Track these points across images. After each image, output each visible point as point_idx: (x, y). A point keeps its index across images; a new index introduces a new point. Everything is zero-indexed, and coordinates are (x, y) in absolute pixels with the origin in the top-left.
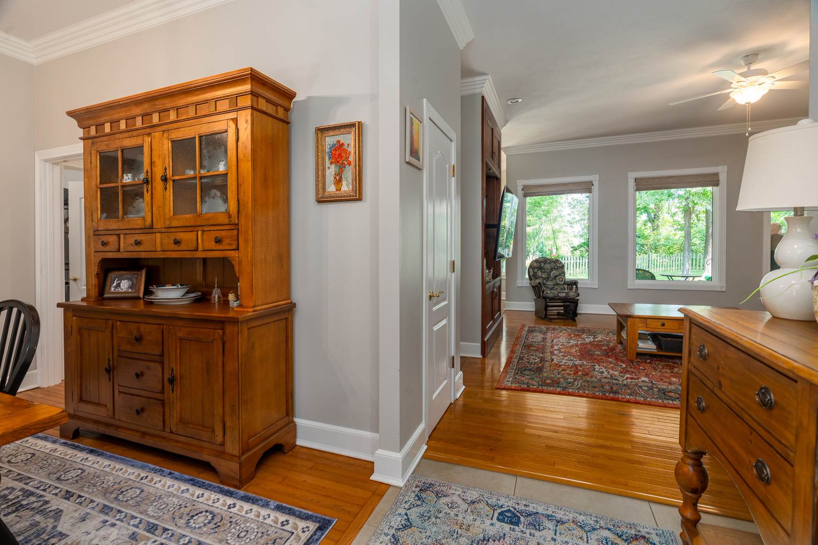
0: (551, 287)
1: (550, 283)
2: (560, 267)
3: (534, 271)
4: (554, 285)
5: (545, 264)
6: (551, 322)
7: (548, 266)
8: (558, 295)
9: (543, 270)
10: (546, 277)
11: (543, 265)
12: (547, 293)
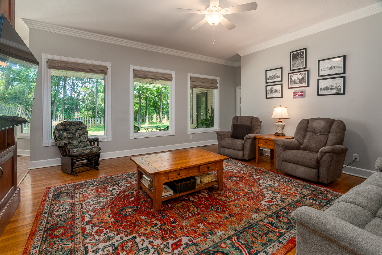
0: (76, 144)
1: (75, 142)
2: (83, 128)
3: (59, 133)
4: (79, 143)
5: (70, 126)
6: (77, 176)
7: (73, 128)
8: (84, 152)
9: (68, 132)
10: (72, 136)
11: (68, 127)
12: (73, 152)
